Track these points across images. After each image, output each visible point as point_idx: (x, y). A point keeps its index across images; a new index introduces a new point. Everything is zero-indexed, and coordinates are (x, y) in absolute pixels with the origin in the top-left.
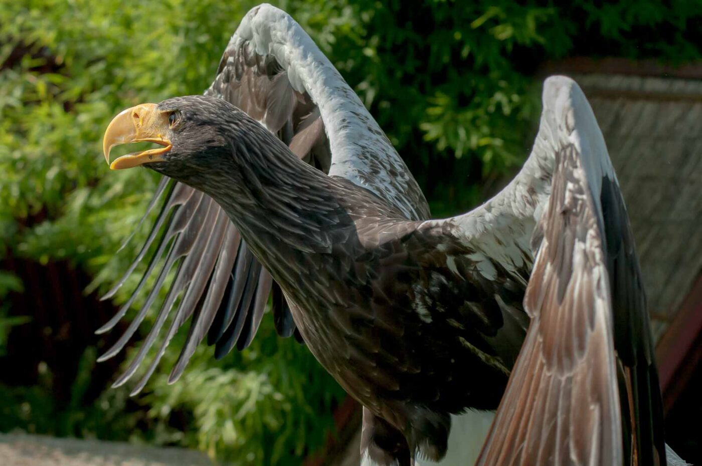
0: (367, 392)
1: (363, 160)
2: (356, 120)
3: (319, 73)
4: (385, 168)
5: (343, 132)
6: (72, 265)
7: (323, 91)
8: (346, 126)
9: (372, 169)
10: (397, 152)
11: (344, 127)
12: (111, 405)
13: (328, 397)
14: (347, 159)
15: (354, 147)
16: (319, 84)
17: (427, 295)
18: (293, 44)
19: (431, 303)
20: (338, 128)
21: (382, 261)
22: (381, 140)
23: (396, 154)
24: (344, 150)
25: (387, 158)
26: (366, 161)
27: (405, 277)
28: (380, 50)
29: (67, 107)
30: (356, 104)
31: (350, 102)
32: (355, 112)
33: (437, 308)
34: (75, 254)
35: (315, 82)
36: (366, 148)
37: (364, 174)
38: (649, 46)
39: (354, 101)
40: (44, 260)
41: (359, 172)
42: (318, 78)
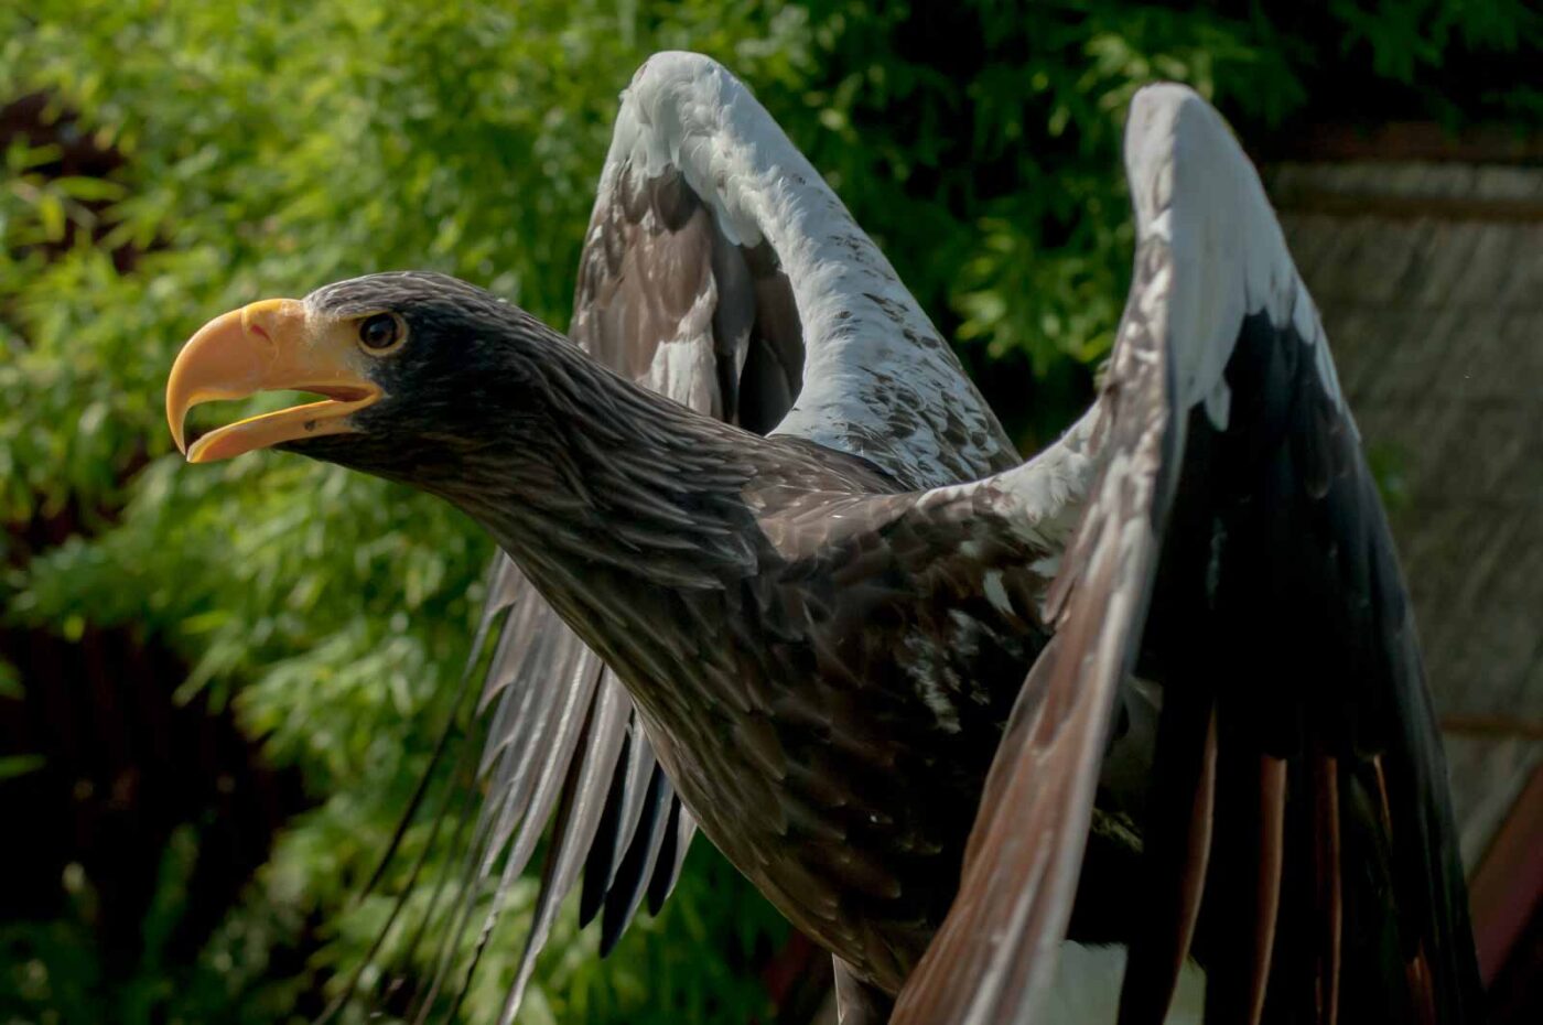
0: (829, 909)
1: (874, 406)
2: (877, 315)
3: (792, 205)
4: (933, 425)
5: (837, 344)
6: (140, 636)
7: (801, 246)
8: (848, 329)
9: (893, 426)
10: (975, 390)
11: (841, 330)
12: (237, 961)
13: (748, 935)
14: (829, 401)
15: (856, 377)
16: (791, 231)
17: (948, 664)
18: (735, 135)
19: (957, 682)
20: (828, 332)
21: (835, 576)
22: (937, 362)
23: (971, 392)
24: (832, 379)
25: (942, 403)
26: (880, 406)
27: (886, 617)
28: (860, 114)
29: (124, 261)
30: (880, 275)
31: (866, 271)
32: (875, 294)
33: (973, 697)
34: (144, 613)
35: (783, 226)
36: (890, 379)
37: (862, 432)
38: (1488, 97)
39: (876, 269)
40: (74, 628)
41: (851, 427)
42: (790, 214)
